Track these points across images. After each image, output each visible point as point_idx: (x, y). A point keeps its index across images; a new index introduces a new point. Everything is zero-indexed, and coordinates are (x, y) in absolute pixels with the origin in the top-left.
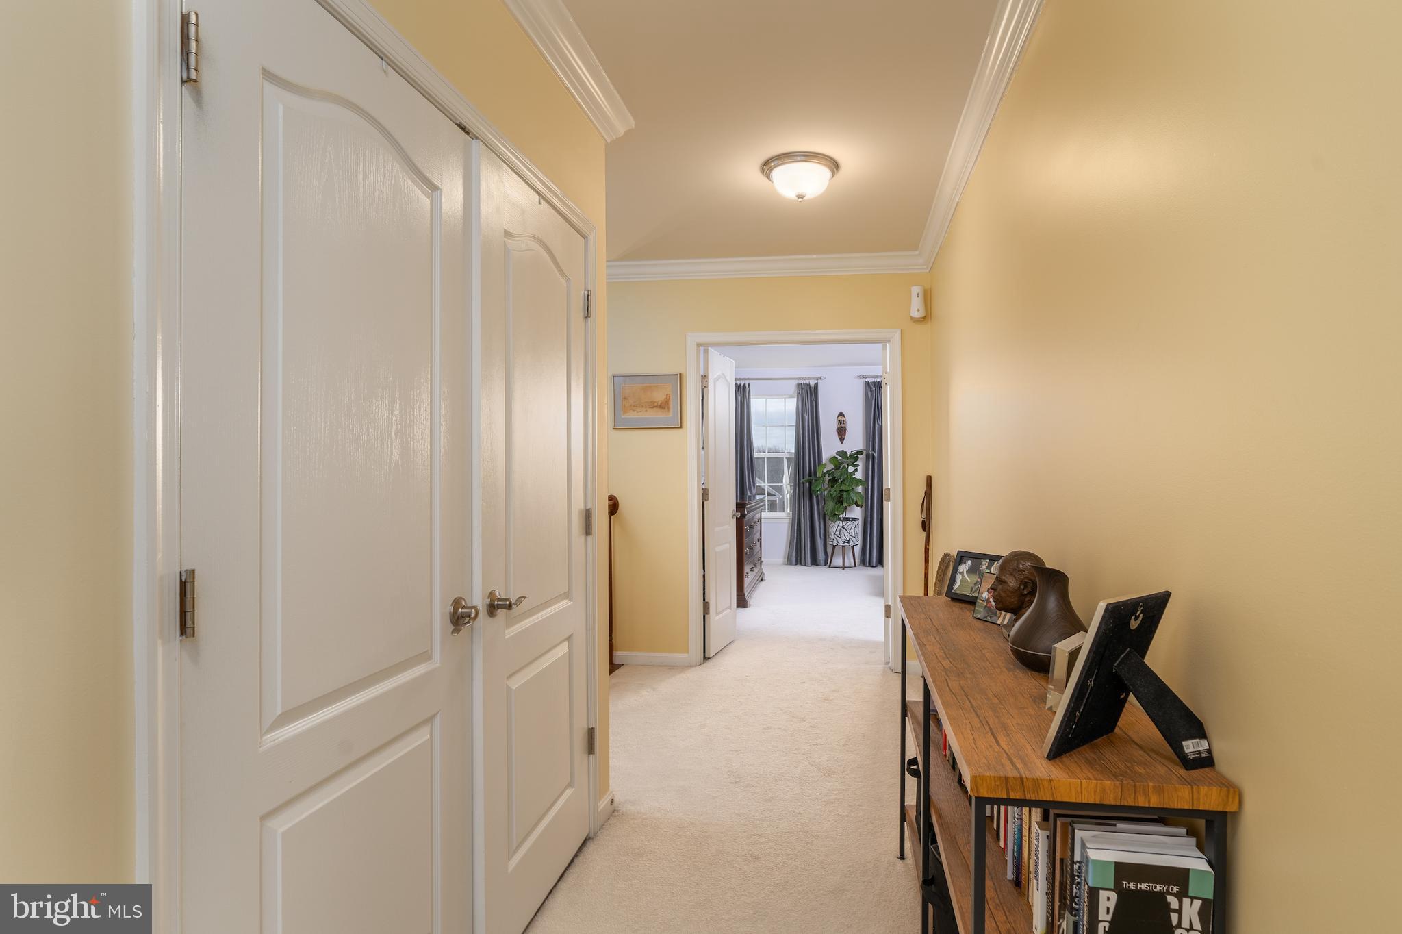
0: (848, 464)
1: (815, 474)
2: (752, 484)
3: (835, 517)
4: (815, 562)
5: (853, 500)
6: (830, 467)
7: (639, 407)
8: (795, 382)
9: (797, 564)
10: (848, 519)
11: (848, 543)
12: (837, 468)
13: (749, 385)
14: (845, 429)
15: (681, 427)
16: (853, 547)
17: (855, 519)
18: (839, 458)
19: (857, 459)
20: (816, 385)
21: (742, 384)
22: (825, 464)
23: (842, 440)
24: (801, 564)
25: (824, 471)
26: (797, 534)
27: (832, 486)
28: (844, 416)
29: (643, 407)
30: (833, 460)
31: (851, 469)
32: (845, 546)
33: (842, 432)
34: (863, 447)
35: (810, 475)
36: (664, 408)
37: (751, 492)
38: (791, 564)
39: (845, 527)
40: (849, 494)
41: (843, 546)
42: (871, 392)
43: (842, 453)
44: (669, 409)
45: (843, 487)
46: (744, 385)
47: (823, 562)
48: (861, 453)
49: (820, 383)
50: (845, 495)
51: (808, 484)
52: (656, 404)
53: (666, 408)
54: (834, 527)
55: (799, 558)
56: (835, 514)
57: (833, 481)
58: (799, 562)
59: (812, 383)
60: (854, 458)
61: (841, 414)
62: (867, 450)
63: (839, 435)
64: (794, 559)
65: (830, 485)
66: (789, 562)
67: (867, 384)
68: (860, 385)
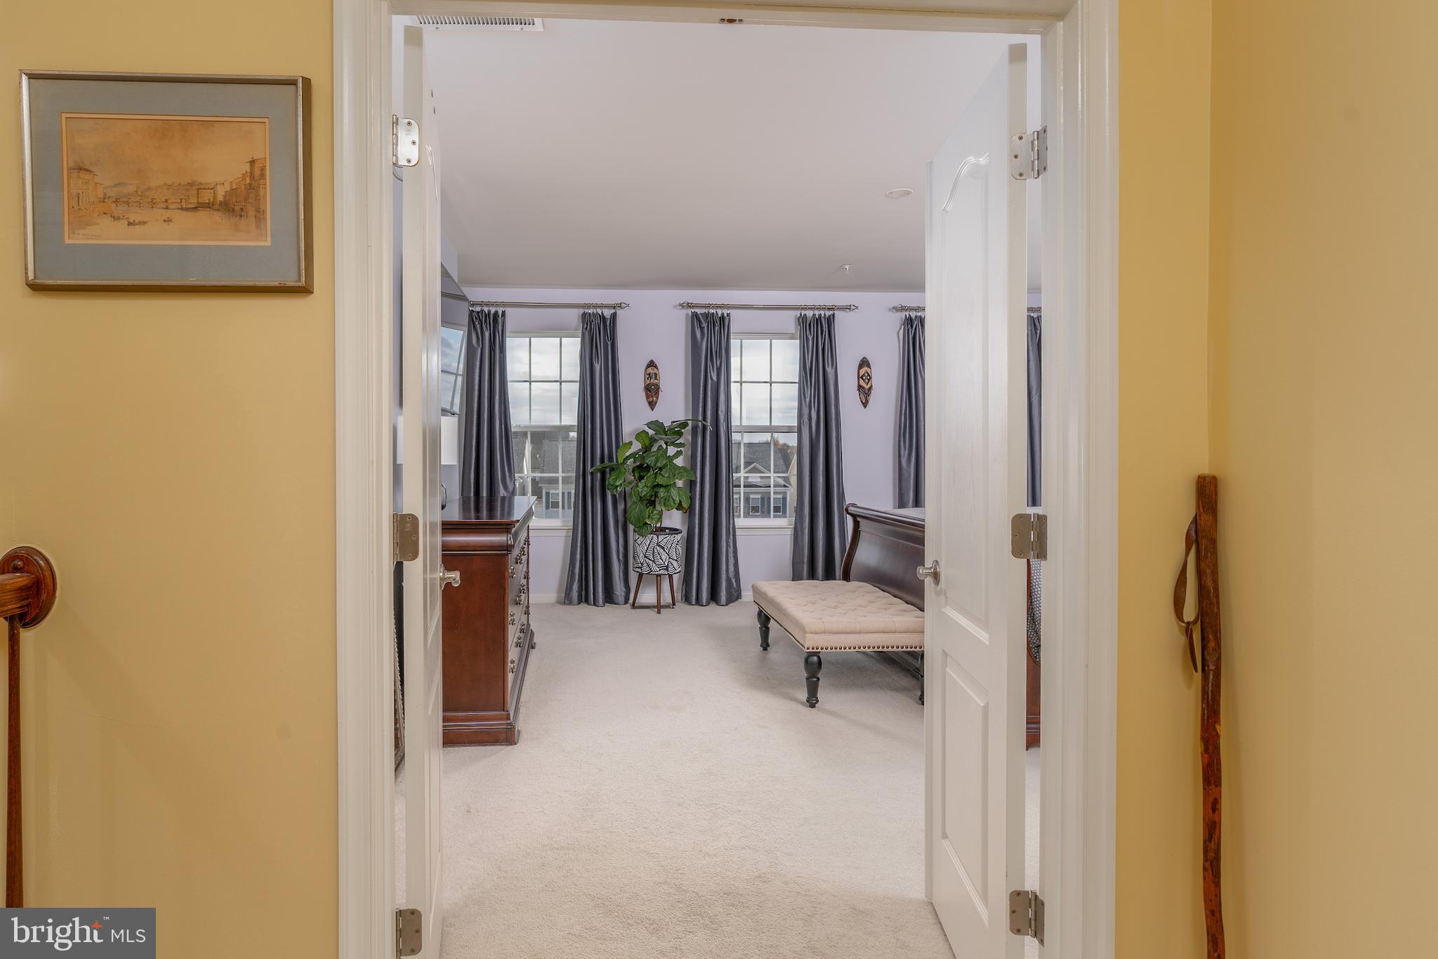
0: (666, 443)
1: (611, 459)
2: (507, 474)
3: (642, 528)
4: (609, 598)
5: (674, 501)
6: (637, 446)
7: (139, 204)
8: (577, 313)
9: (580, 602)
10: (662, 530)
11: (667, 570)
12: (646, 449)
13: (504, 313)
14: (657, 387)
15: (304, 290)
16: (670, 577)
17: (674, 531)
18: (651, 432)
19: (680, 434)
20: (614, 316)
21: (492, 312)
22: (631, 443)
23: (652, 405)
24: (587, 601)
25: (627, 454)
26: (581, 554)
27: (641, 478)
28: (656, 367)
29: (153, 204)
30: (640, 435)
31: (672, 451)
32: (660, 575)
33: (652, 392)
34: (686, 414)
35: (602, 461)
36: (242, 214)
37: (506, 487)
38: (571, 603)
39: (662, 544)
40: (668, 491)
41: (657, 575)
42: (702, 329)
43: (655, 425)
44: (260, 216)
45: (660, 480)
46: (496, 313)
47: (621, 599)
48: (684, 425)
49: (620, 312)
50: (662, 493)
51: (599, 475)
52: (206, 197)
53: (252, 212)
54: (642, 545)
55: (583, 593)
56: (646, 523)
57: (642, 470)
58: (584, 598)
59: (607, 313)
60: (676, 430)
61: (652, 364)
62: (695, 420)
63: (648, 397)
64: (575, 594)
65: (637, 475)
66: (567, 600)
67: (695, 315)
68: (682, 316)
